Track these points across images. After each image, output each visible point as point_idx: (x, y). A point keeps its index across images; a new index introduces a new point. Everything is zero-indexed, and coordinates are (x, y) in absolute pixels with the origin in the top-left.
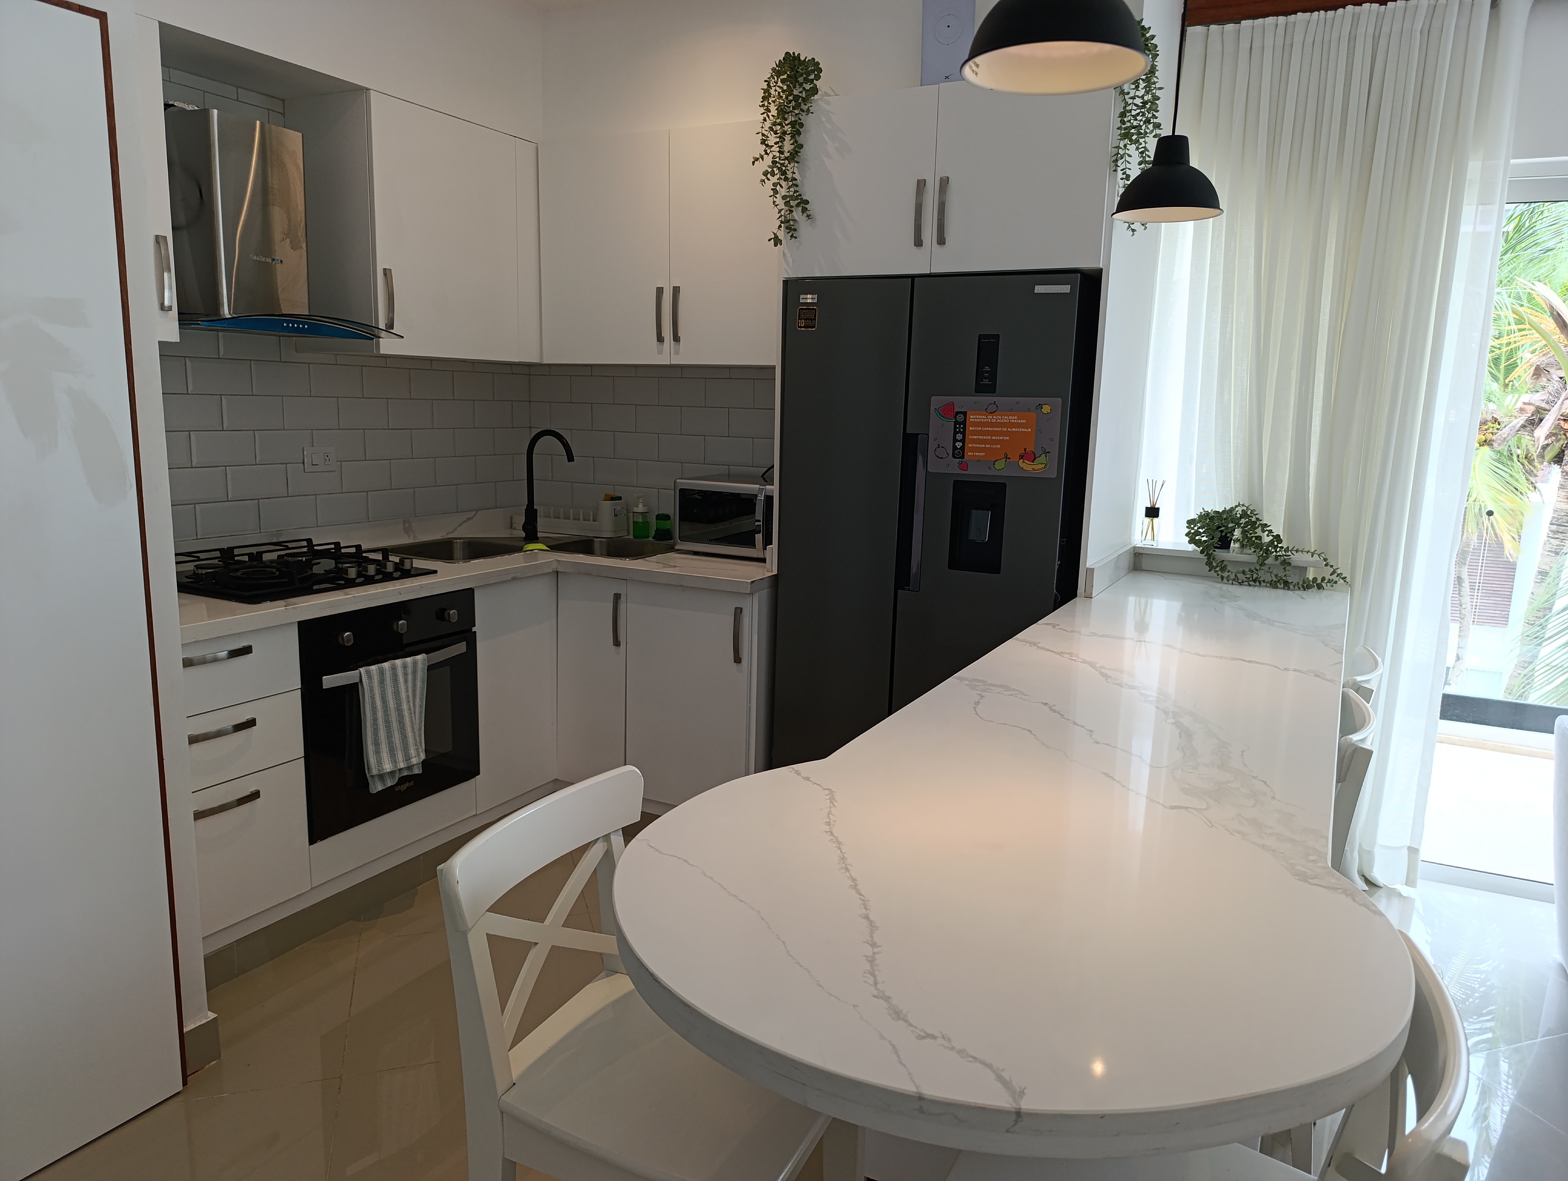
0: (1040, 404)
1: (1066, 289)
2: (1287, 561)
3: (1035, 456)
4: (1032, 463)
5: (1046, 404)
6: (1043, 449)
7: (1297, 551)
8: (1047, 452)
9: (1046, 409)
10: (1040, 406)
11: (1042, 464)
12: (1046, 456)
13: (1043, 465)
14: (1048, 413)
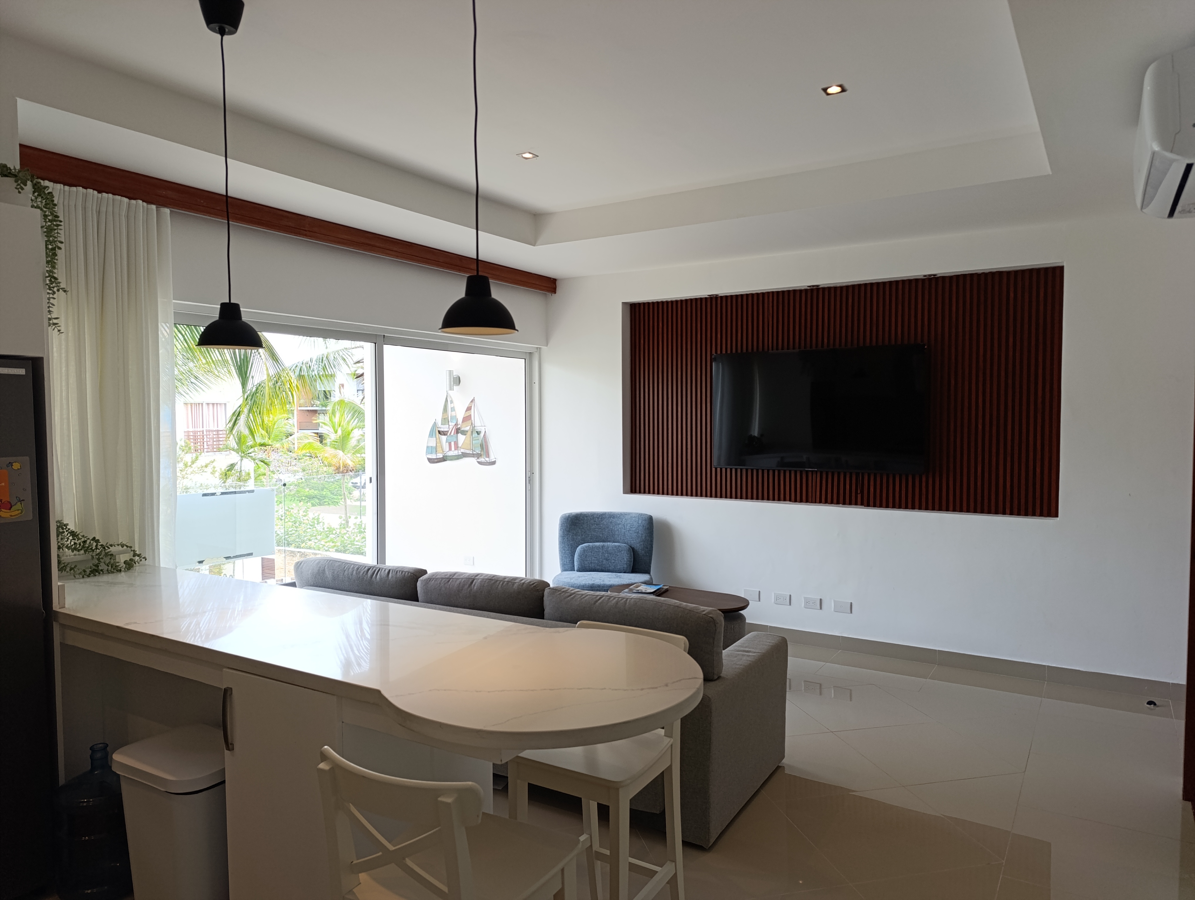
0: (10, 463)
1: (22, 372)
2: (109, 554)
3: (11, 505)
4: (9, 511)
5: (15, 462)
6: (18, 498)
7: (111, 546)
8: (22, 500)
9: (16, 466)
10: (11, 464)
11: (18, 510)
12: (21, 504)
13: (20, 511)
14: (18, 469)
